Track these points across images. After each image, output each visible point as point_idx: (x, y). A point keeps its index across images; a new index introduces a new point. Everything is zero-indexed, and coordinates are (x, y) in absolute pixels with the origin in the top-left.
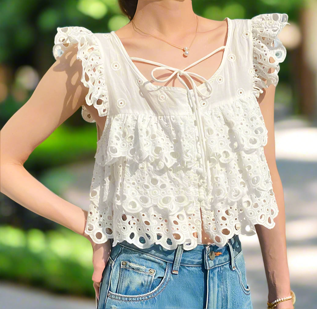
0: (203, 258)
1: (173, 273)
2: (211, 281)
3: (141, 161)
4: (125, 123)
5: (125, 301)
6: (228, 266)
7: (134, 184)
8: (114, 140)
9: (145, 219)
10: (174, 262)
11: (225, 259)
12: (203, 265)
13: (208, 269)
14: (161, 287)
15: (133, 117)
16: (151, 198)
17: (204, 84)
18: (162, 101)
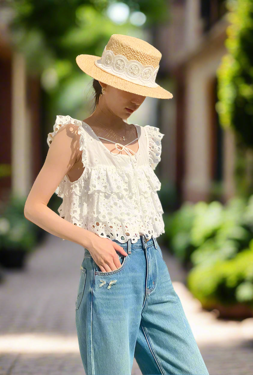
0: (142, 243)
1: (129, 253)
2: (148, 255)
3: (112, 193)
4: (99, 171)
5: (107, 275)
6: (153, 247)
7: (104, 205)
8: (94, 180)
9: (110, 225)
10: (127, 247)
11: (152, 243)
12: (143, 248)
13: (146, 248)
14: (125, 262)
15: (103, 169)
16: (114, 213)
17: (134, 155)
18: (119, 161)
